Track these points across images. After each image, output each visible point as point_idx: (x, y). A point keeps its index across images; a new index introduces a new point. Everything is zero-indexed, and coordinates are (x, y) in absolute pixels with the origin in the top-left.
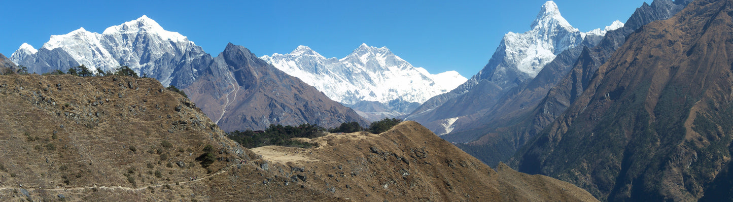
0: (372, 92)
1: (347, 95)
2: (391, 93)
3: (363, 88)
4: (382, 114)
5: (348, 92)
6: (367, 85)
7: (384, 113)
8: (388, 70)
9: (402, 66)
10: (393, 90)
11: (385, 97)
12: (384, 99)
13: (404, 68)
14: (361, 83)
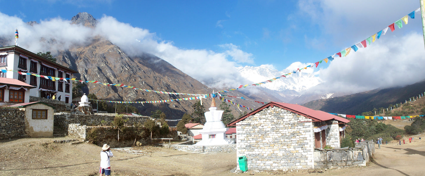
0: (294, 87)
1: (281, 88)
2: (303, 88)
3: (290, 85)
4: (294, 96)
5: (282, 86)
6: (292, 84)
7: (295, 95)
8: (303, 77)
9: (309, 76)
10: (304, 87)
11: (300, 89)
12: (300, 90)
13: (310, 77)
14: (289, 82)
